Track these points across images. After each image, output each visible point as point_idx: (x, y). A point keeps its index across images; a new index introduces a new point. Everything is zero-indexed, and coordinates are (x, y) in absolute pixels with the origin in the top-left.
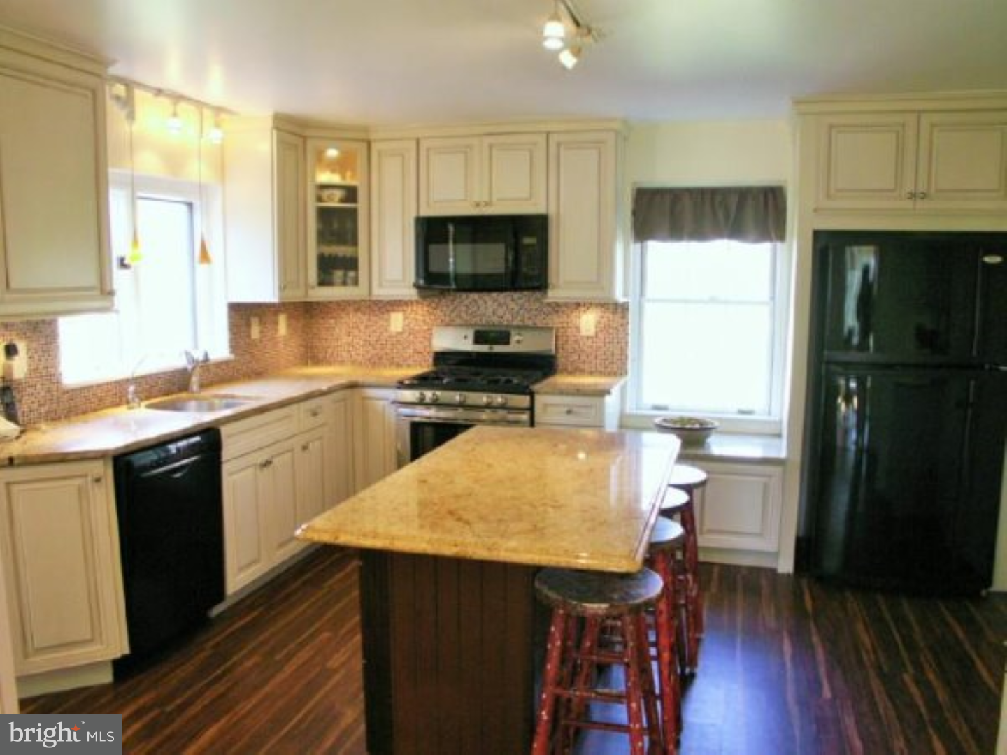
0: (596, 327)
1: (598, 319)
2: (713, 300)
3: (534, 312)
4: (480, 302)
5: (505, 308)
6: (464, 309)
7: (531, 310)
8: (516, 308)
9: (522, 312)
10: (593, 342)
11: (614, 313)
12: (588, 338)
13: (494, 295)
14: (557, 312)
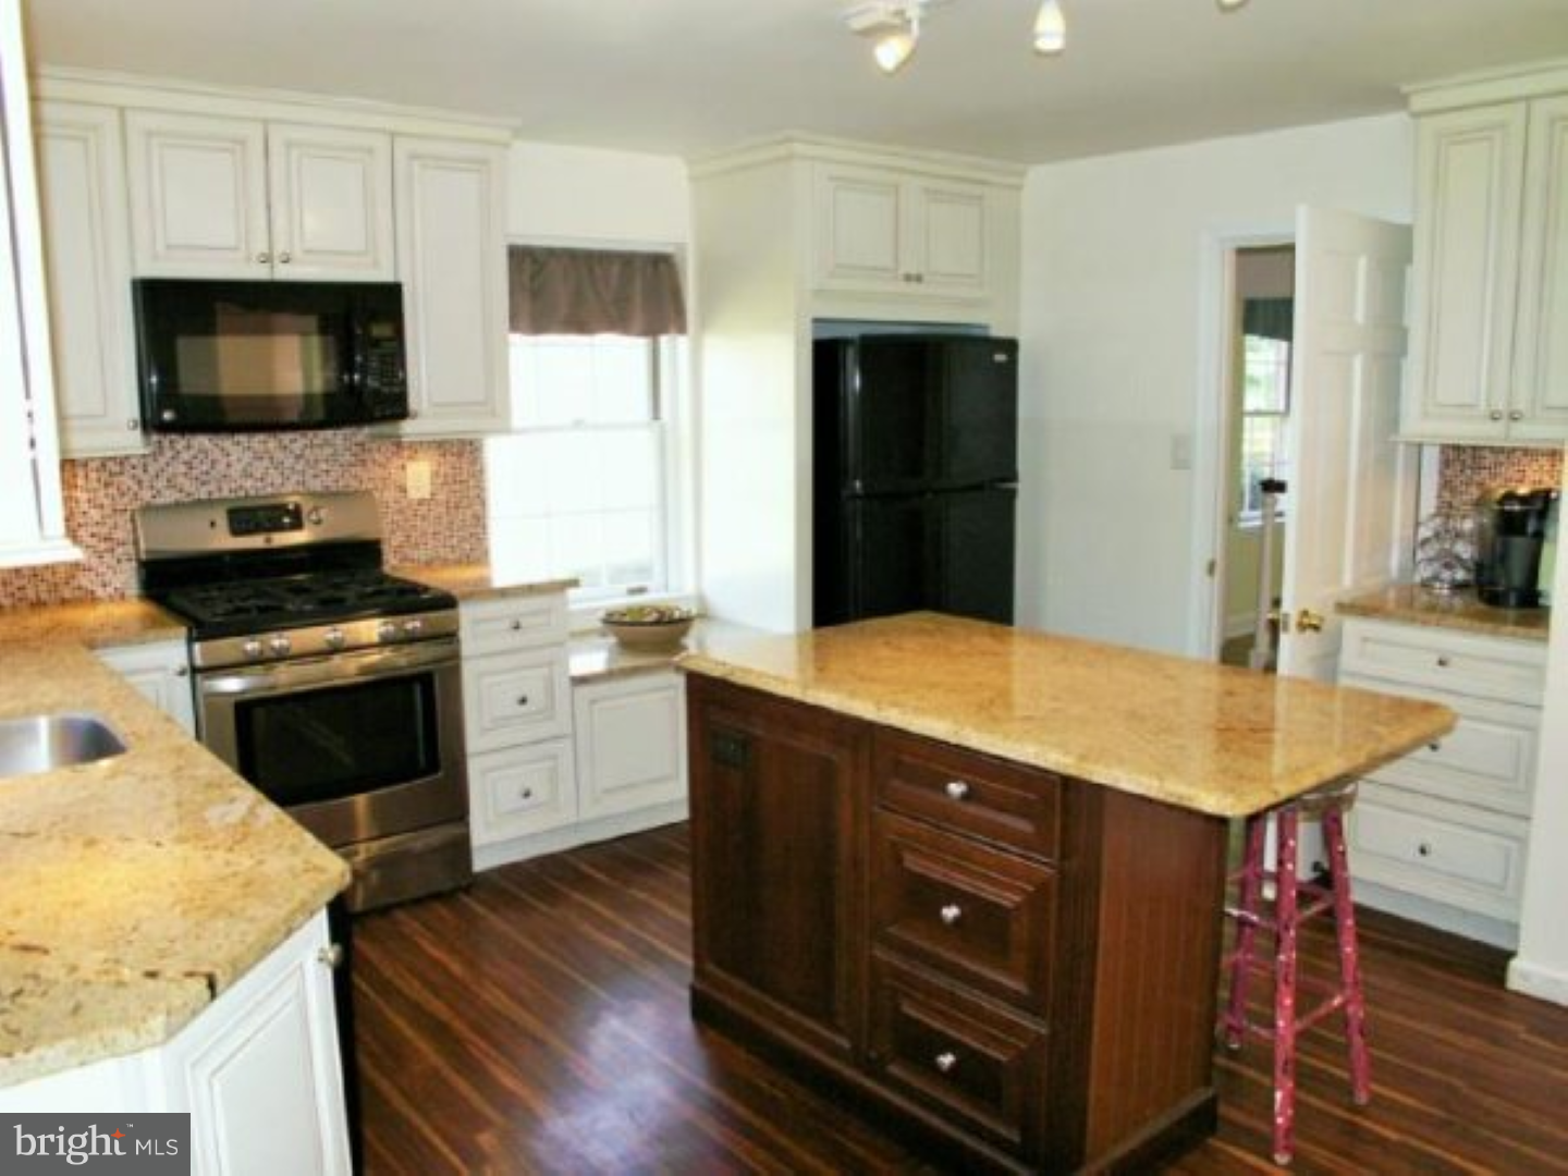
0: (432, 484)
1: (435, 468)
2: (578, 424)
3: (324, 466)
4: (217, 454)
5: (266, 463)
6: (182, 469)
7: (316, 461)
8: (289, 462)
9: (299, 467)
10: (429, 510)
11: (460, 455)
12: (421, 502)
13: (242, 438)
14: (364, 462)
